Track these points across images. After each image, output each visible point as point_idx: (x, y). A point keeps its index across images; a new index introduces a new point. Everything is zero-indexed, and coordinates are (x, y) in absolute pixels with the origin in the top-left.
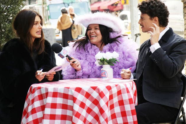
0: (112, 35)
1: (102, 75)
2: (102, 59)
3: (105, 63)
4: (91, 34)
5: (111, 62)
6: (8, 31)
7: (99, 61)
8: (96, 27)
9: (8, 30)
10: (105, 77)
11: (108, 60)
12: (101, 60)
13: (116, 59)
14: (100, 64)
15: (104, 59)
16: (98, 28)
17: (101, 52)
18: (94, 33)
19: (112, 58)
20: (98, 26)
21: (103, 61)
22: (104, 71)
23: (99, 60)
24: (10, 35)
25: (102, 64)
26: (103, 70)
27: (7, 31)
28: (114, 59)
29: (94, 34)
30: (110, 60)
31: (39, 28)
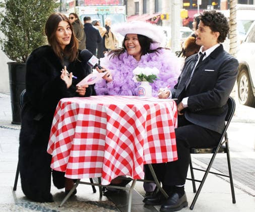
0: (153, 46)
1: (140, 93)
2: (141, 75)
3: (144, 79)
4: (129, 45)
5: (150, 79)
7: (137, 77)
8: (134, 37)
10: (143, 95)
11: (147, 76)
12: (139, 76)
15: (143, 75)
18: (133, 44)
21: (141, 77)
22: (142, 89)
23: (137, 75)
25: (140, 80)
28: (154, 75)
30: (149, 76)
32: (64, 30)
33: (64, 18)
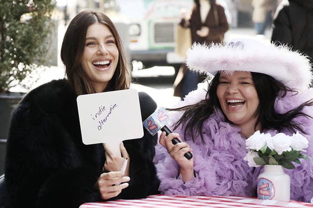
1: (261, 191)
2: (264, 151)
3: (272, 160)
4: (230, 97)
5: (286, 160)
6: (21, 43)
7: (256, 155)
8: (244, 78)
9: (21, 40)
10: (269, 196)
11: (280, 153)
12: (260, 151)
13: (300, 151)
14: (257, 163)
15: (268, 150)
16: (250, 81)
17: (261, 133)
18: (239, 94)
19: (290, 150)
20: (250, 76)
21: (266, 156)
22: (266, 182)
23: (255, 151)
24: (24, 52)
25: (263, 162)
26: (263, 178)
27: (19, 42)
28: (295, 152)
29: (239, 96)
30: (285, 154)
31: (99, 52)
32: (98, 44)
33: (101, 18)
